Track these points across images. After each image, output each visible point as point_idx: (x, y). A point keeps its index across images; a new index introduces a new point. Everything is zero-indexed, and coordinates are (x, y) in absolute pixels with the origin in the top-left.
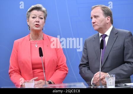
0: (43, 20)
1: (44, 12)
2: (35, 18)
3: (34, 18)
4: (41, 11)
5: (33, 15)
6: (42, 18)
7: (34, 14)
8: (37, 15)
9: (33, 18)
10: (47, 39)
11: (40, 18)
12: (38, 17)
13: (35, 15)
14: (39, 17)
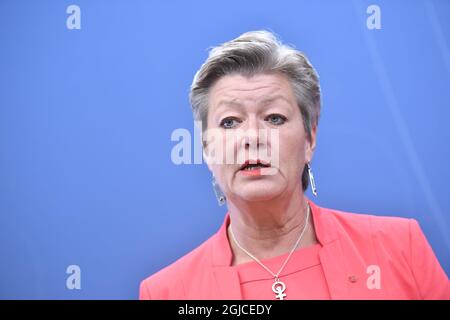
0: (296, 125)
1: (289, 72)
2: (239, 121)
3: (227, 123)
4: (269, 72)
5: (223, 108)
6: (277, 119)
7: (229, 99)
8: (248, 104)
9: (222, 124)
10: (340, 237)
11: (267, 119)
12: (252, 117)
13: (232, 104)
14: (259, 113)
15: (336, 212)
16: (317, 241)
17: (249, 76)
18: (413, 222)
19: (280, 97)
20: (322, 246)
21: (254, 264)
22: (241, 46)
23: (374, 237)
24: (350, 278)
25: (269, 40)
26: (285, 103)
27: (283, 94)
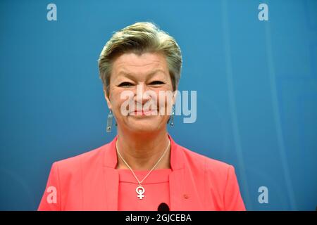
15: (185, 149)
16: (170, 167)
17: (140, 54)
18: (232, 167)
19: (159, 70)
20: (172, 170)
21: (128, 172)
22: (135, 34)
23: (206, 172)
24: (185, 195)
25: (153, 30)
26: (163, 74)
27: (161, 68)
